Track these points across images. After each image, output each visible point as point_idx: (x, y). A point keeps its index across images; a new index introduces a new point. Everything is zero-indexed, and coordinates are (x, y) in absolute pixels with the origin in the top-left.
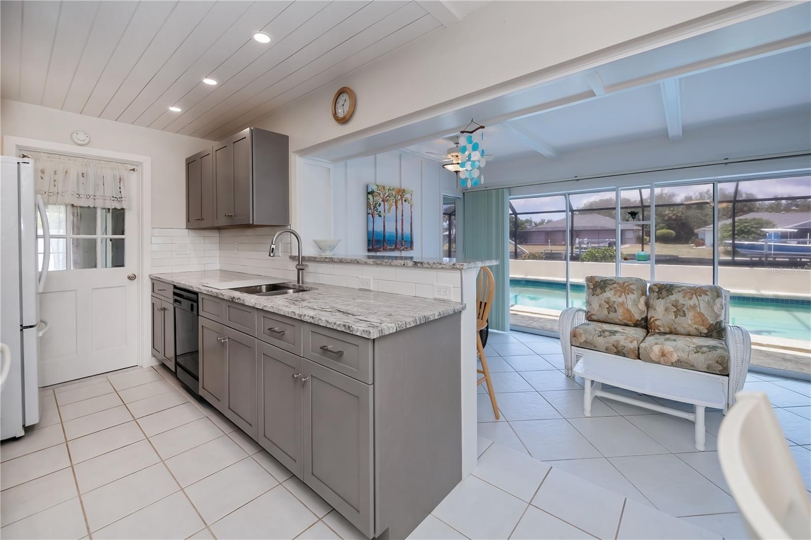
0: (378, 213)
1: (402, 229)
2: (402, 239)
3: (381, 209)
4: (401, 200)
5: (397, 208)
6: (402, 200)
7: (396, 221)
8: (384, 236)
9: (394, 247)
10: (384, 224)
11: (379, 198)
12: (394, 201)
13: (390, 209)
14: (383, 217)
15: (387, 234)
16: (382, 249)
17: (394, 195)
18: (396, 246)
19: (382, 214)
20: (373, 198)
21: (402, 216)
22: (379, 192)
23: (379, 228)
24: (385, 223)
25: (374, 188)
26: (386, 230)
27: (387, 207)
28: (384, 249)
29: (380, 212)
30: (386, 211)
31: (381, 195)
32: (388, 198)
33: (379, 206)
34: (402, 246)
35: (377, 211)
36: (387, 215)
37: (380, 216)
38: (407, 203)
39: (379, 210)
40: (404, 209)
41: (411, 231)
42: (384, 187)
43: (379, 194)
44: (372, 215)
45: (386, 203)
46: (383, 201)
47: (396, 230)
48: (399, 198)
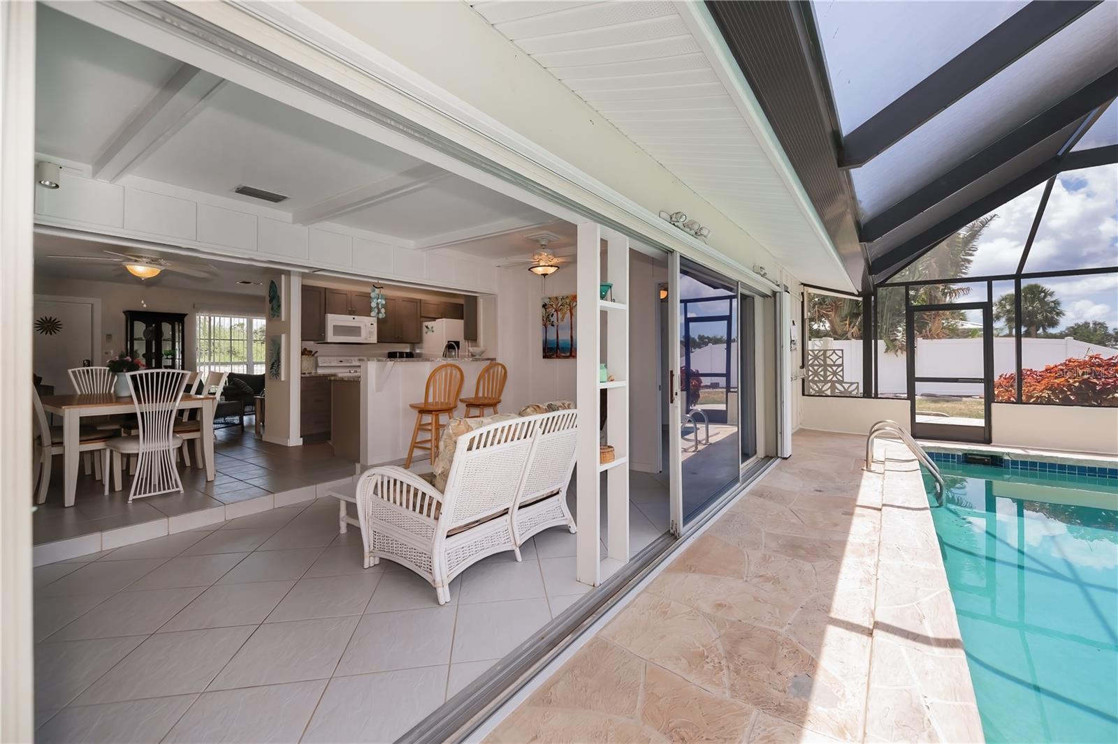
0: (550, 323)
3: (554, 319)
5: (571, 315)
7: (572, 328)
8: (558, 345)
9: (568, 354)
11: (551, 309)
12: (569, 308)
13: (563, 317)
14: (556, 326)
15: (560, 342)
16: (555, 356)
17: (568, 303)
19: (555, 324)
20: (546, 310)
22: (551, 303)
23: (552, 336)
25: (547, 301)
26: (560, 338)
27: (560, 316)
29: (553, 322)
30: (559, 320)
31: (554, 306)
32: (561, 306)
33: (552, 316)
36: (561, 324)
37: (553, 325)
39: (551, 321)
42: (557, 298)
43: (552, 305)
44: (545, 325)
45: (559, 313)
46: (556, 311)
47: (572, 337)
48: (575, 304)
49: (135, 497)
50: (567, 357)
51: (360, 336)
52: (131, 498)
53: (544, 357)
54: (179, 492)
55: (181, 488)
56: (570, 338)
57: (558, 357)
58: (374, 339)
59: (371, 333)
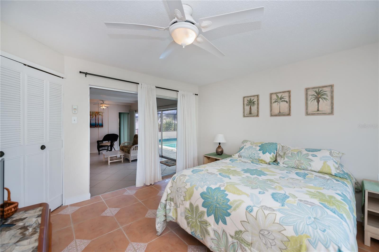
1: (98, 122)
5: (96, 117)
7: (96, 120)
9: (94, 127)
13: (93, 117)
17: (95, 114)
21: (98, 119)
24: (91, 121)
27: (91, 117)
32: (92, 114)
36: (92, 119)
38: (100, 115)
41: (102, 122)
47: (96, 122)
48: (97, 114)
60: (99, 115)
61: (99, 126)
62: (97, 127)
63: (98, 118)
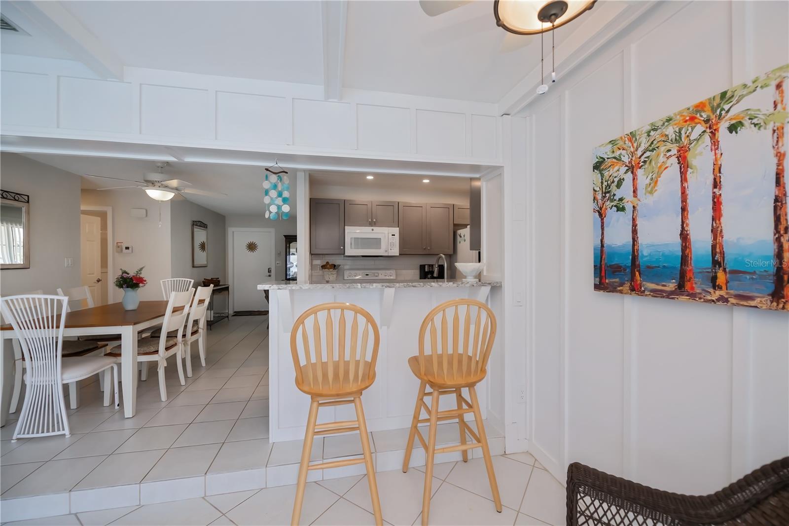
0: (614, 203)
1: (716, 232)
2: (716, 263)
3: (625, 191)
4: (707, 138)
6: (713, 134)
7: (684, 209)
8: (635, 258)
9: (671, 286)
10: (634, 225)
11: (616, 168)
12: (674, 151)
14: (629, 209)
16: (630, 288)
17: (672, 136)
18: (681, 286)
19: (629, 204)
20: (602, 175)
21: (716, 184)
22: (617, 154)
23: (618, 238)
25: (605, 152)
26: (642, 240)
27: (643, 181)
28: (633, 289)
29: (621, 200)
30: (641, 192)
31: (626, 159)
32: (648, 154)
33: (619, 186)
34: (715, 286)
35: (612, 201)
36: (645, 200)
37: (623, 209)
38: (747, 132)
39: (617, 198)
40: (723, 161)
42: (632, 136)
43: (618, 159)
44: (600, 215)
45: (640, 172)
46: (631, 169)
47: (684, 236)
48: (699, 129)
49: (21, 436)
50: (669, 295)
51: (380, 248)
52: (14, 437)
53: (597, 287)
54: (64, 435)
55: (67, 432)
56: (678, 240)
57: (635, 289)
58: (395, 251)
59: (392, 245)
60: (723, 126)
61: (721, 277)
62: (693, 296)
63: (718, 169)
